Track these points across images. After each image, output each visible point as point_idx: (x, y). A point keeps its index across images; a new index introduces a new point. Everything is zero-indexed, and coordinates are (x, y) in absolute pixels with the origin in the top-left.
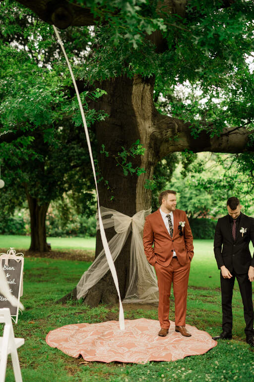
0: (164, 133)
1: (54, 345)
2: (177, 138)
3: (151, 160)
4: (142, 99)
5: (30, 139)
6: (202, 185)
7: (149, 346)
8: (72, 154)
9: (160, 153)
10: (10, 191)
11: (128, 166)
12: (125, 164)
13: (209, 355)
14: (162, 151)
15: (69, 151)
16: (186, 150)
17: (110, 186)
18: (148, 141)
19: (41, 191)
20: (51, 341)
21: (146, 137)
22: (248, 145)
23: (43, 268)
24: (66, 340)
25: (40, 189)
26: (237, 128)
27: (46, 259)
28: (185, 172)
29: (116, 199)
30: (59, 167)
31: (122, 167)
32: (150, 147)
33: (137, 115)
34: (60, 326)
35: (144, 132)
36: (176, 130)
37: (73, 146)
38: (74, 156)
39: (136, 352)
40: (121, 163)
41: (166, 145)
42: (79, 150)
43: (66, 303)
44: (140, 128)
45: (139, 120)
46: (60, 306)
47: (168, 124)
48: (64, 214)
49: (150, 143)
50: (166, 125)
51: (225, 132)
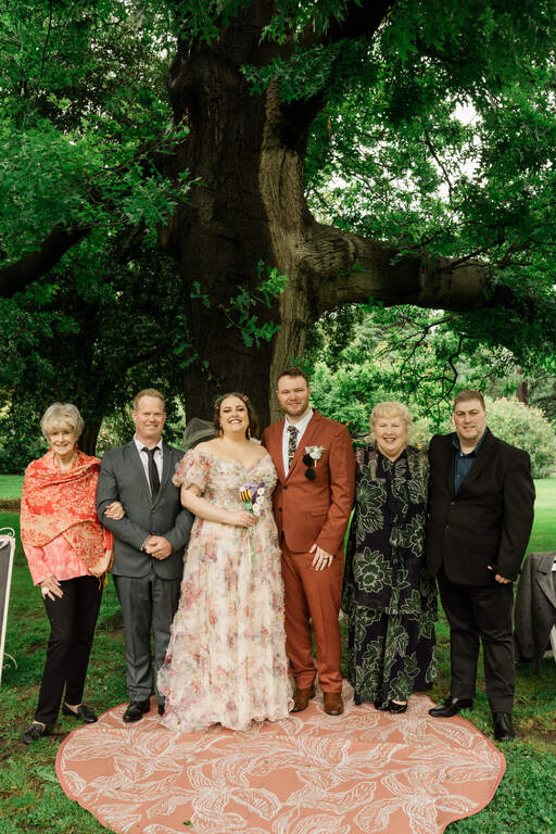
0: (326, 260)
2: (352, 272)
3: (300, 316)
4: (281, 184)
6: (364, 383)
9: (319, 301)
11: (250, 326)
12: (246, 322)
14: (322, 299)
16: (371, 299)
17: (212, 373)
18: (295, 275)
21: (291, 265)
31: (240, 332)
32: (300, 288)
33: (271, 215)
35: (287, 254)
36: (352, 256)
37: (140, 317)
38: (141, 335)
40: (237, 321)
41: (331, 287)
44: (277, 246)
45: (274, 228)
47: (333, 241)
49: (299, 281)
50: (332, 244)
51: (442, 265)
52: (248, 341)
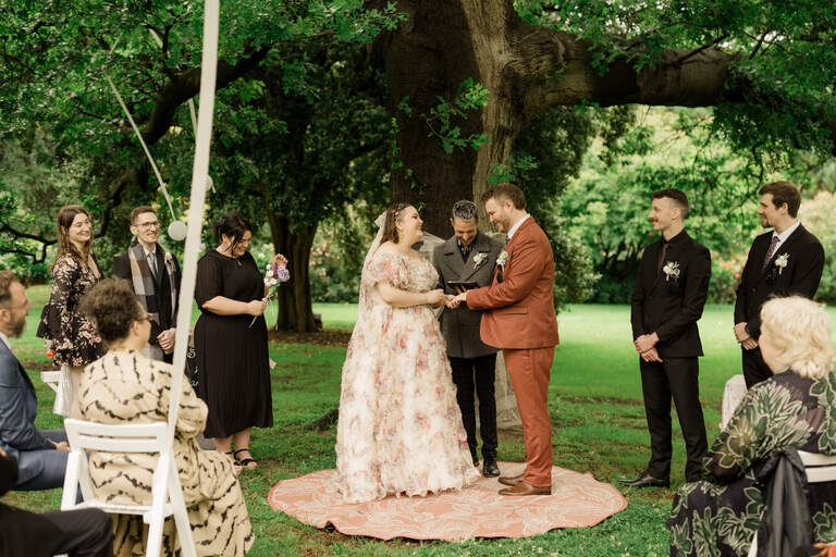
0: (533, 64)
1: (283, 506)
2: (562, 74)
3: (504, 123)
5: (255, 86)
6: (646, 181)
7: (481, 510)
8: (358, 119)
9: (526, 107)
10: (231, 203)
11: (452, 136)
12: (447, 131)
13: (605, 527)
14: (529, 103)
15: (351, 114)
16: (585, 100)
17: (416, 181)
18: (497, 82)
19: (295, 201)
20: (277, 498)
21: (493, 73)
22: (727, 87)
23: (298, 364)
24: (308, 498)
25: (294, 198)
26: (699, 51)
27: (309, 346)
28: (608, 155)
29: (430, 209)
30: (331, 148)
31: (440, 140)
32: (502, 95)
33: (472, 24)
34: (306, 473)
35: (489, 61)
36: (562, 58)
37: (361, 101)
38: (363, 125)
39: (449, 520)
40: (438, 130)
41: (540, 90)
42: (374, 111)
43: (328, 428)
44: (480, 54)
45: (476, 36)
46: (313, 434)
47: (541, 44)
48: (350, 253)
49: (501, 87)
50: (538, 46)
51: (671, 59)
52: (449, 149)
